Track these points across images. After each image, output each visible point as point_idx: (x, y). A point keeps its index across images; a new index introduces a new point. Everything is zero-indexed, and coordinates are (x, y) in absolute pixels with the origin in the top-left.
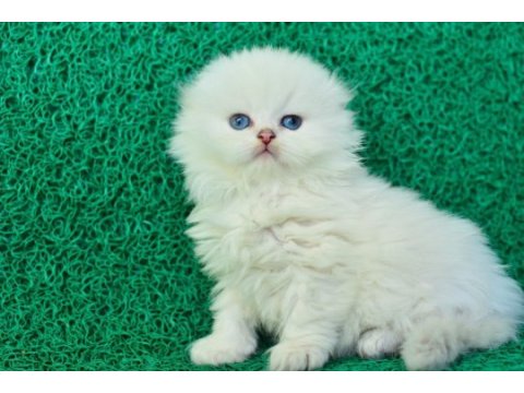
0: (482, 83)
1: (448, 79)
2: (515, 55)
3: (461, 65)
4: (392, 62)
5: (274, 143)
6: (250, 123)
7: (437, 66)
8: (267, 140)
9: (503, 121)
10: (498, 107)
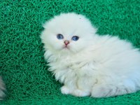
0: (101, 13)
1: (91, 11)
2: (111, 5)
3: (95, 7)
4: (74, 5)
5: (69, 45)
6: (63, 38)
7: (88, 7)
8: (67, 44)
9: (107, 25)
10: (106, 21)
